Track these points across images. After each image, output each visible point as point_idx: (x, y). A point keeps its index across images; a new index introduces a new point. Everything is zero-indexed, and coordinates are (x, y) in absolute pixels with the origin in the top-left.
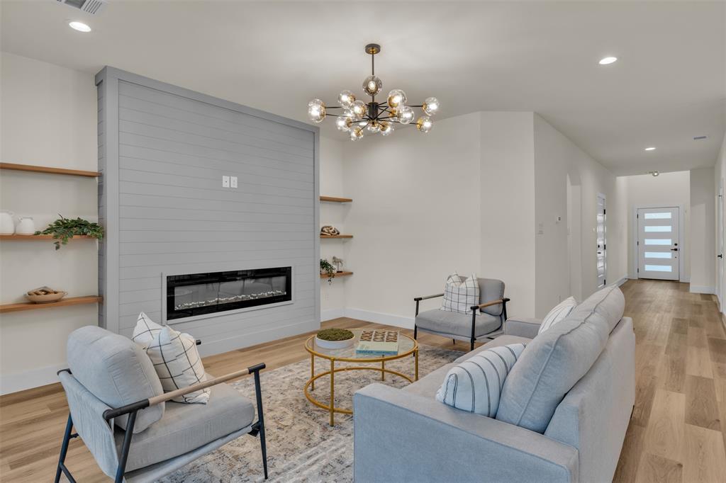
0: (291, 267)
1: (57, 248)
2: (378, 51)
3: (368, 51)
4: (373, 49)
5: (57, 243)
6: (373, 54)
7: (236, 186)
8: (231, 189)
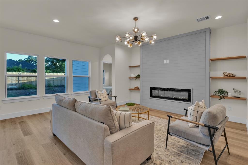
0: (190, 90)
2: (137, 19)
3: (134, 20)
4: (136, 19)
5: (135, 79)
6: (136, 20)
7: (168, 63)
8: (167, 64)
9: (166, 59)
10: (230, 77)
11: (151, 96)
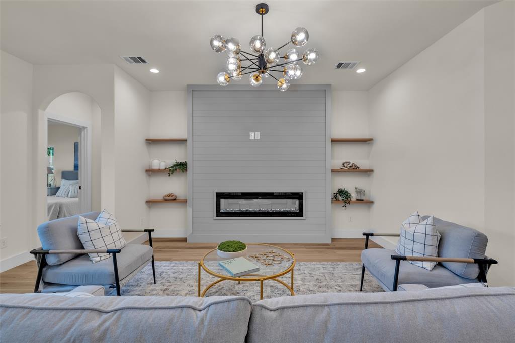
0: (302, 193)
1: (169, 175)
2: (267, 11)
3: (258, 10)
5: (169, 173)
6: (262, 14)
7: (259, 138)
8: (255, 140)
9: (255, 131)
10: (353, 169)
11: (219, 213)
